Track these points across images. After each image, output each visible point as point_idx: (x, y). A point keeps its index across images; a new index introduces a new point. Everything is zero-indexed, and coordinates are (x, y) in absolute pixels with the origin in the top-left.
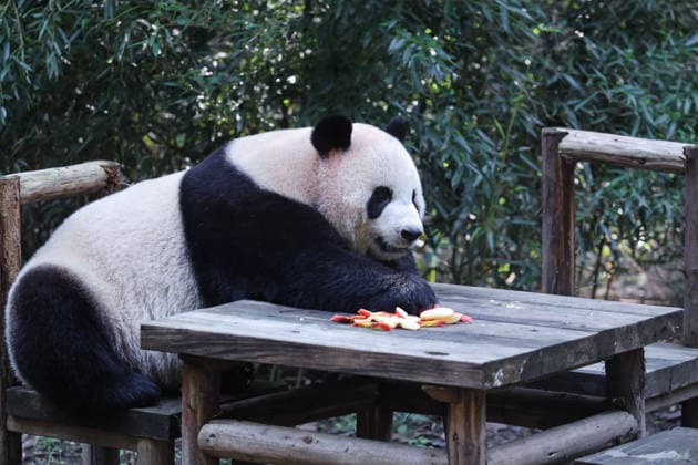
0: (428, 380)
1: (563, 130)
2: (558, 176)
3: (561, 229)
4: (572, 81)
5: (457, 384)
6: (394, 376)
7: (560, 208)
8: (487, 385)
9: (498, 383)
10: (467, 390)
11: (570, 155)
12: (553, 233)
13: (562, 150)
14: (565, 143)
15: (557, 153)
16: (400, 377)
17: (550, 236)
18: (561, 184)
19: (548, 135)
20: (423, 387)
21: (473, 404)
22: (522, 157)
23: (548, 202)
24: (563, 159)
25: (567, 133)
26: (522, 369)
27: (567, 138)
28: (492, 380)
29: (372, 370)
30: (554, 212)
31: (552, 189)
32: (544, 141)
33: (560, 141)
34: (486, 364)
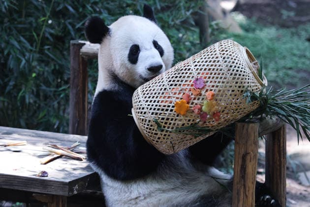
0: (36, 190)
1: (82, 42)
2: (79, 67)
3: (81, 96)
4: (71, 9)
5: (54, 193)
6: (16, 188)
7: (81, 85)
8: (70, 193)
9: (75, 192)
10: (57, 196)
11: (86, 56)
12: (76, 99)
13: (82, 53)
14: (84, 49)
15: (79, 55)
16: (20, 189)
17: (75, 100)
18: (81, 71)
19: (74, 45)
20: (33, 195)
21: (61, 203)
22: (46, 52)
23: (73, 81)
24: (83, 58)
25: (85, 44)
26: (87, 184)
27: (85, 46)
28: (73, 191)
29: (4, 185)
30: (78, 87)
31: (76, 74)
32: (71, 48)
33: (81, 48)
34: (70, 182)
